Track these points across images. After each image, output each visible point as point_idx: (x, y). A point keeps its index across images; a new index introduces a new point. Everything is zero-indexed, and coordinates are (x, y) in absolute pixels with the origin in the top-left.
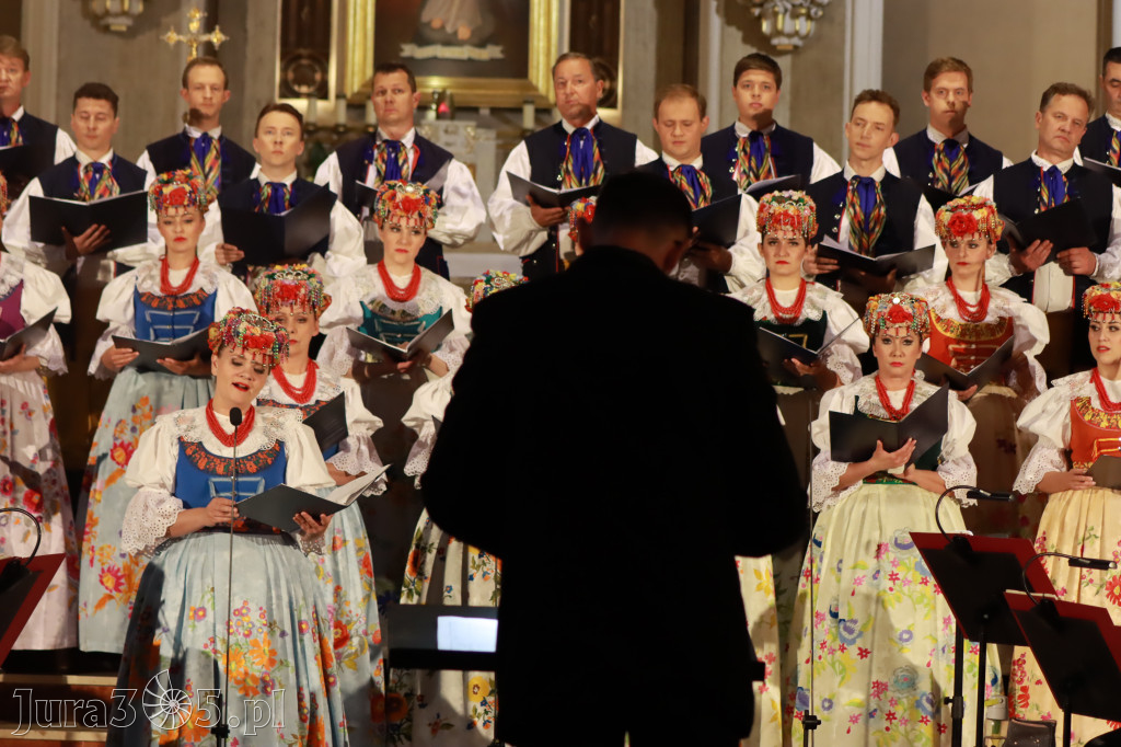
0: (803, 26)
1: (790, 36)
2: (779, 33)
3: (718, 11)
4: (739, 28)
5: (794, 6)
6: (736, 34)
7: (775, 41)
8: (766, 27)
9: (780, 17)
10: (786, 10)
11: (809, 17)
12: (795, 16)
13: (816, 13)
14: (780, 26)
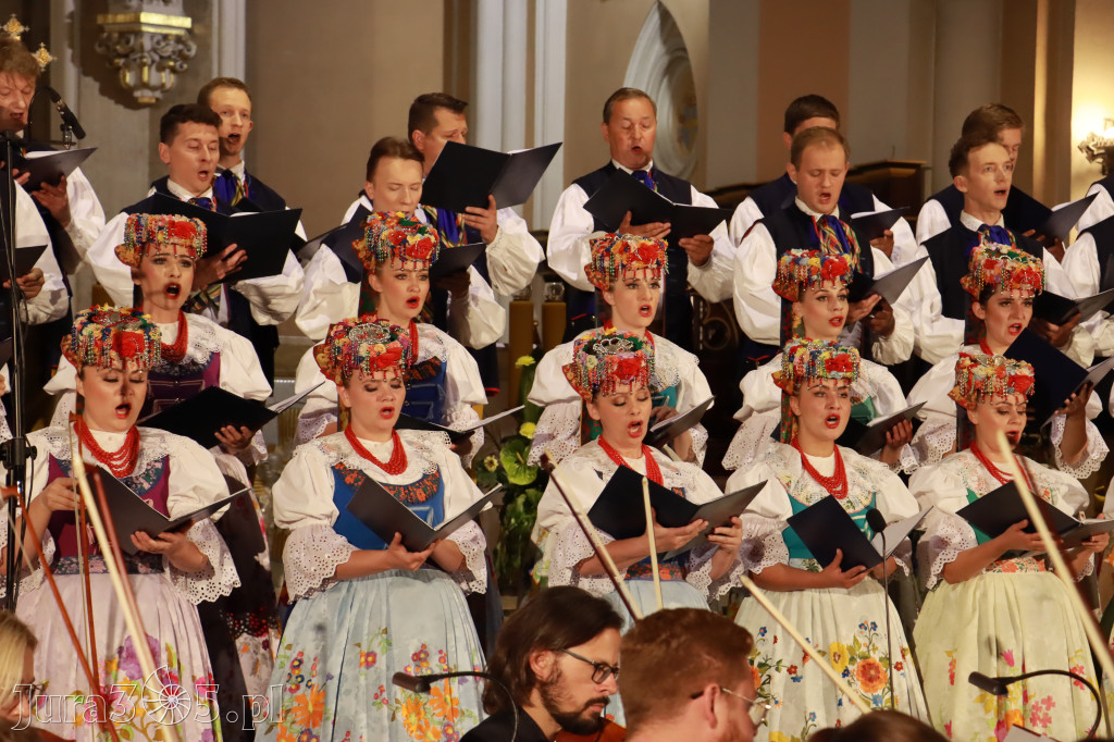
0: (168, 79)
1: (153, 89)
2: (145, 86)
3: (73, 61)
4: (96, 79)
5: (161, 57)
6: (92, 85)
7: (137, 94)
8: (129, 78)
9: (146, 69)
10: (153, 62)
11: (173, 70)
12: (161, 69)
13: (181, 67)
14: (146, 78)
